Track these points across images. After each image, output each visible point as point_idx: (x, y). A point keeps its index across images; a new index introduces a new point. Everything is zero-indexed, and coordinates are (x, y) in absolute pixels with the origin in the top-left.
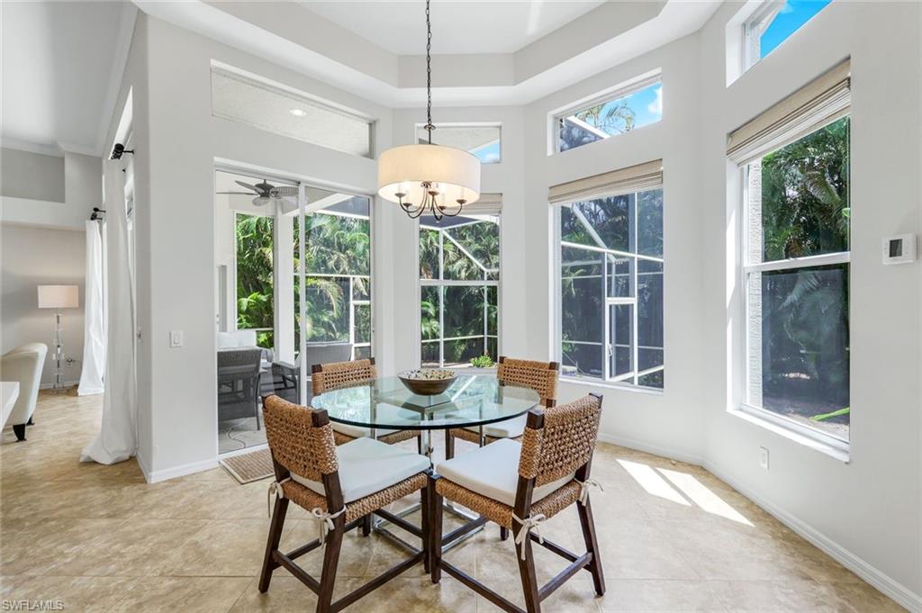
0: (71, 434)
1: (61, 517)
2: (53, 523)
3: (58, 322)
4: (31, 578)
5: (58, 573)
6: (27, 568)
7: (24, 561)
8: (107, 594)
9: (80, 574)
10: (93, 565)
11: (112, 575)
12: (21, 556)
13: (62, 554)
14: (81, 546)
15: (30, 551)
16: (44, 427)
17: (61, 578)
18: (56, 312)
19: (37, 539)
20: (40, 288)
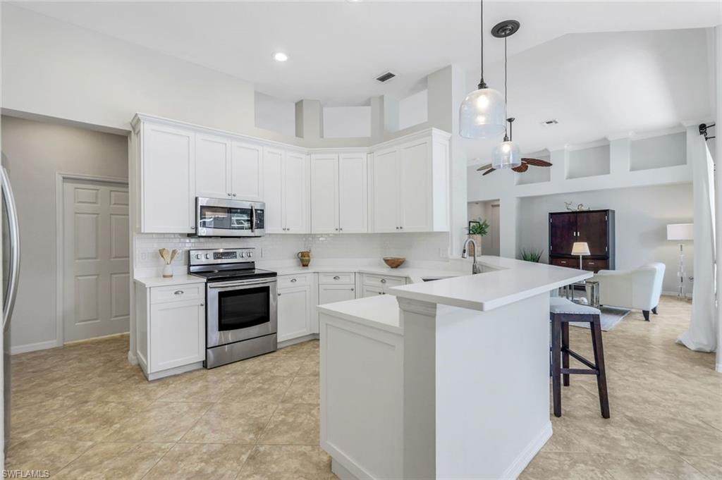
0: (678, 326)
1: (651, 363)
2: (647, 364)
3: (681, 250)
4: (627, 380)
5: (640, 385)
6: (627, 375)
7: (627, 373)
8: (659, 405)
9: (650, 391)
10: (658, 391)
11: (666, 400)
12: (626, 370)
13: (645, 379)
14: (656, 380)
15: (631, 370)
16: (663, 317)
17: (640, 387)
18: (681, 243)
19: (635, 367)
20: (669, 227)
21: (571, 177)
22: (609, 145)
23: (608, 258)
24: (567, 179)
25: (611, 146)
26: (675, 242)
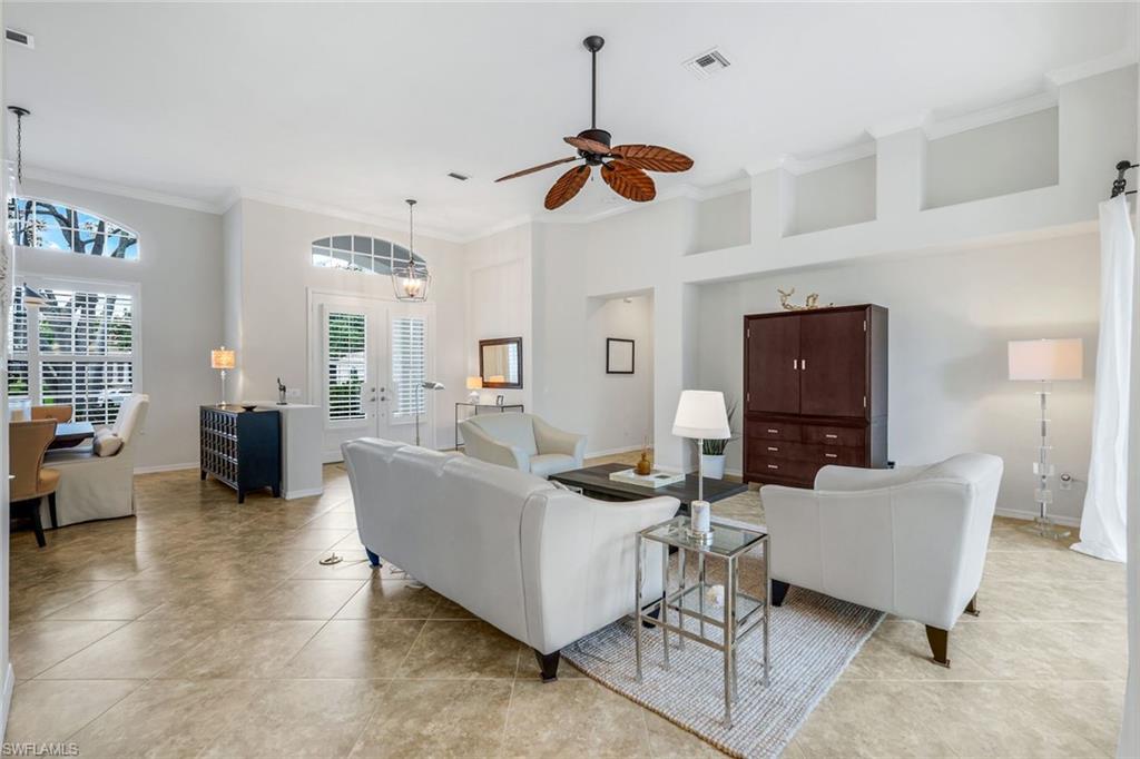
3: (1044, 405)
18: (1042, 389)
20: (1012, 346)
21: (794, 230)
22: (873, 158)
23: (869, 423)
24: (784, 236)
25: (879, 156)
26: (1026, 385)
